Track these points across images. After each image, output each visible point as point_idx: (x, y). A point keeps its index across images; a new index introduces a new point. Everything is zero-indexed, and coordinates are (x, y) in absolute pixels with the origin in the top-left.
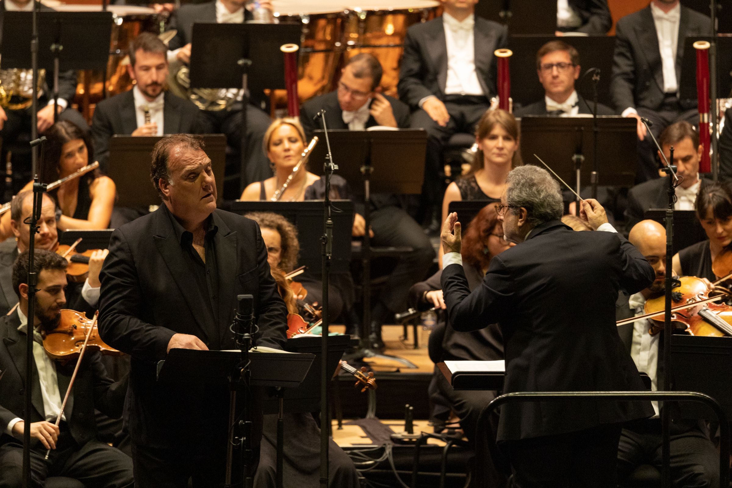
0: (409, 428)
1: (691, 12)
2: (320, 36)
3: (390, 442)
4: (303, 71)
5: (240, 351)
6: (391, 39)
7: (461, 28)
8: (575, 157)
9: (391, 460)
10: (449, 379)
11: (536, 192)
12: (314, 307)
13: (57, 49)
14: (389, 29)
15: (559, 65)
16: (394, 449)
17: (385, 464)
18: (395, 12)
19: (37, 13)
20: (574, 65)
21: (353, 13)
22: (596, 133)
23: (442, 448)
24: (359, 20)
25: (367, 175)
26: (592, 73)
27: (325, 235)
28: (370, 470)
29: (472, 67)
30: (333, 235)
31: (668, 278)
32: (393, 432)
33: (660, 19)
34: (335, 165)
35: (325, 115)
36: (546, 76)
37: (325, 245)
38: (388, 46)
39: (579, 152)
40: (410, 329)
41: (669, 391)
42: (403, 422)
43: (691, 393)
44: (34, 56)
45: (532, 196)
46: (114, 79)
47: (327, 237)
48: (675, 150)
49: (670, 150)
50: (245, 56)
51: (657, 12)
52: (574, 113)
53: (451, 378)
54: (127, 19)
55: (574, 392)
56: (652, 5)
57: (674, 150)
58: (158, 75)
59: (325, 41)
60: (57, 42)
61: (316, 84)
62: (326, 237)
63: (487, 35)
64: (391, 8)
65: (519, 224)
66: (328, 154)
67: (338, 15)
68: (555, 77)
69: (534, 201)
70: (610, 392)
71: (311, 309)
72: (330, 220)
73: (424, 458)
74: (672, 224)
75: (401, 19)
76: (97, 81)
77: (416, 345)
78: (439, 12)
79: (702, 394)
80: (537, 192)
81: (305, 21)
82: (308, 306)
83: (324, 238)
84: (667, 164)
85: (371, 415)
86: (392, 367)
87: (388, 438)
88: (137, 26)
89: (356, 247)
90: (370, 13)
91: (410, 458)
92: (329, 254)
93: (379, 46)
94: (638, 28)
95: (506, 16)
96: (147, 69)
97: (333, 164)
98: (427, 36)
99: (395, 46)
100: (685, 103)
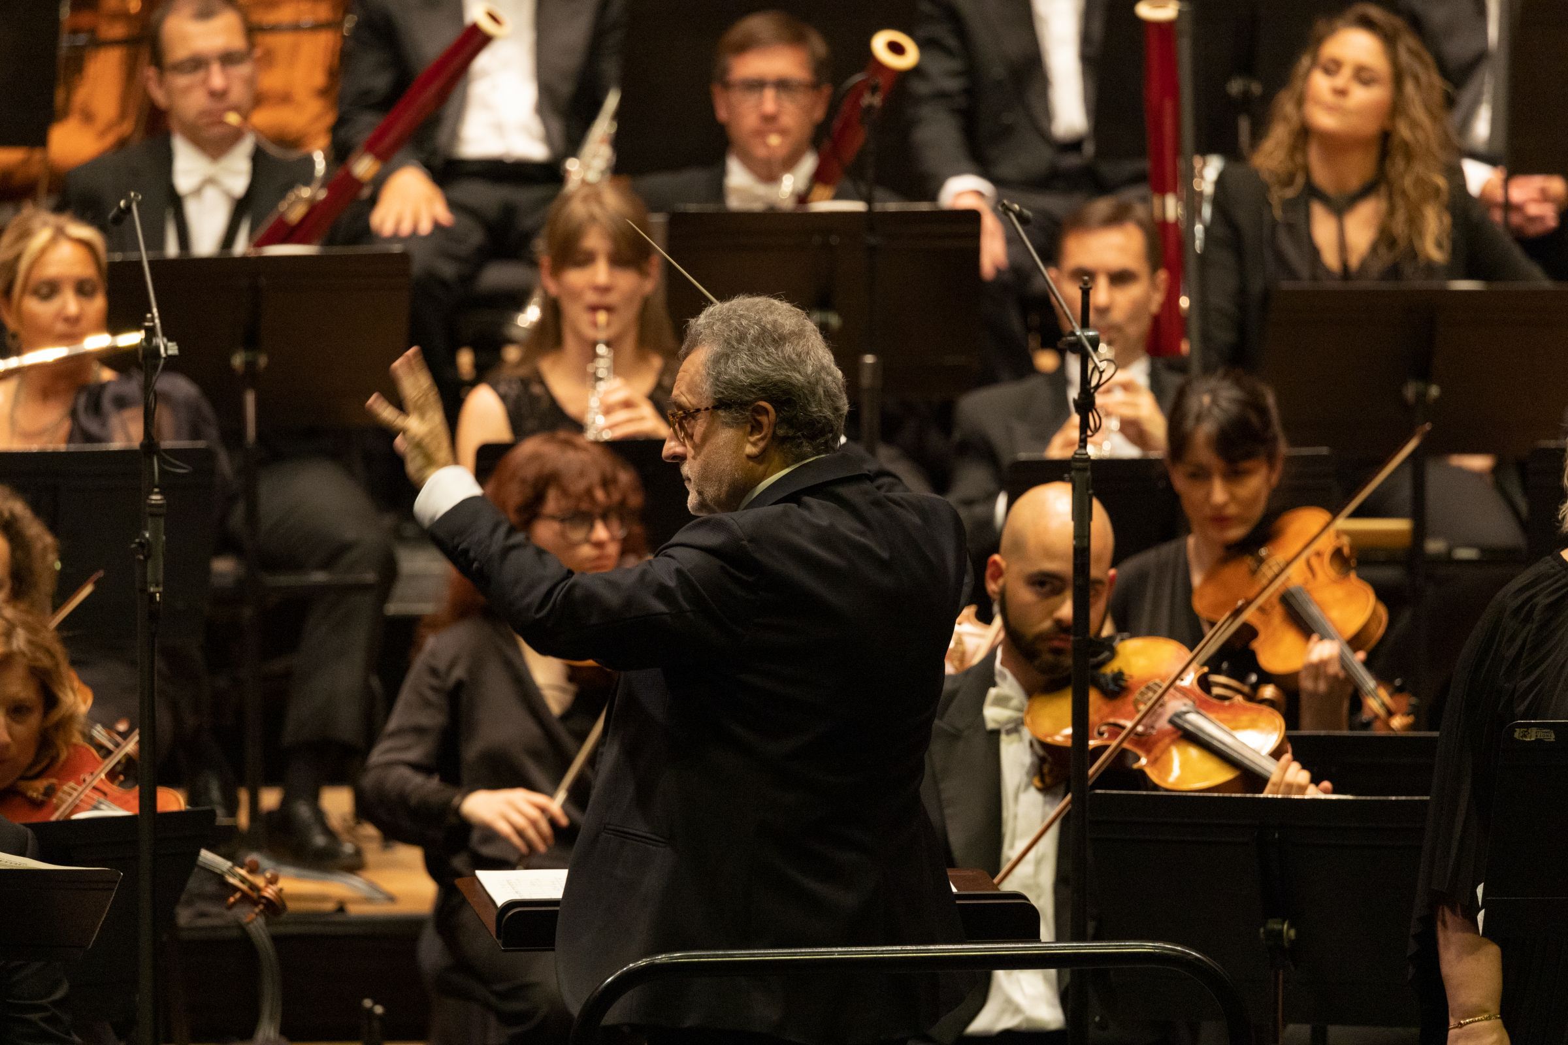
4: (68, 99)
6: (305, 7)
10: (491, 922)
11: (794, 356)
12: (119, 734)
15: (782, 85)
20: (816, 86)
22: (873, 250)
25: (251, 375)
26: (859, 89)
27: (144, 535)
30: (165, 534)
31: (1080, 638)
34: (170, 344)
35: (139, 205)
36: (742, 111)
37: (144, 563)
38: (296, 28)
39: (824, 305)
41: (1084, 940)
45: (787, 366)
47: (150, 540)
48: (1093, 288)
49: (1081, 288)
53: (494, 918)
55: (834, 949)
57: (1091, 288)
59: (125, 15)
61: (102, 134)
62: (147, 540)
65: (750, 449)
66: (151, 312)
69: (795, 381)
70: (932, 947)
71: (111, 740)
72: (157, 493)
74: (1088, 490)
79: (1179, 948)
80: (797, 355)
82: (103, 732)
83: (141, 545)
84: (1073, 327)
85: (267, 1030)
86: (323, 898)
89: (222, 575)
92: (157, 586)
93: (274, 29)
97: (165, 340)
99: (317, 27)
100: (1108, 170)
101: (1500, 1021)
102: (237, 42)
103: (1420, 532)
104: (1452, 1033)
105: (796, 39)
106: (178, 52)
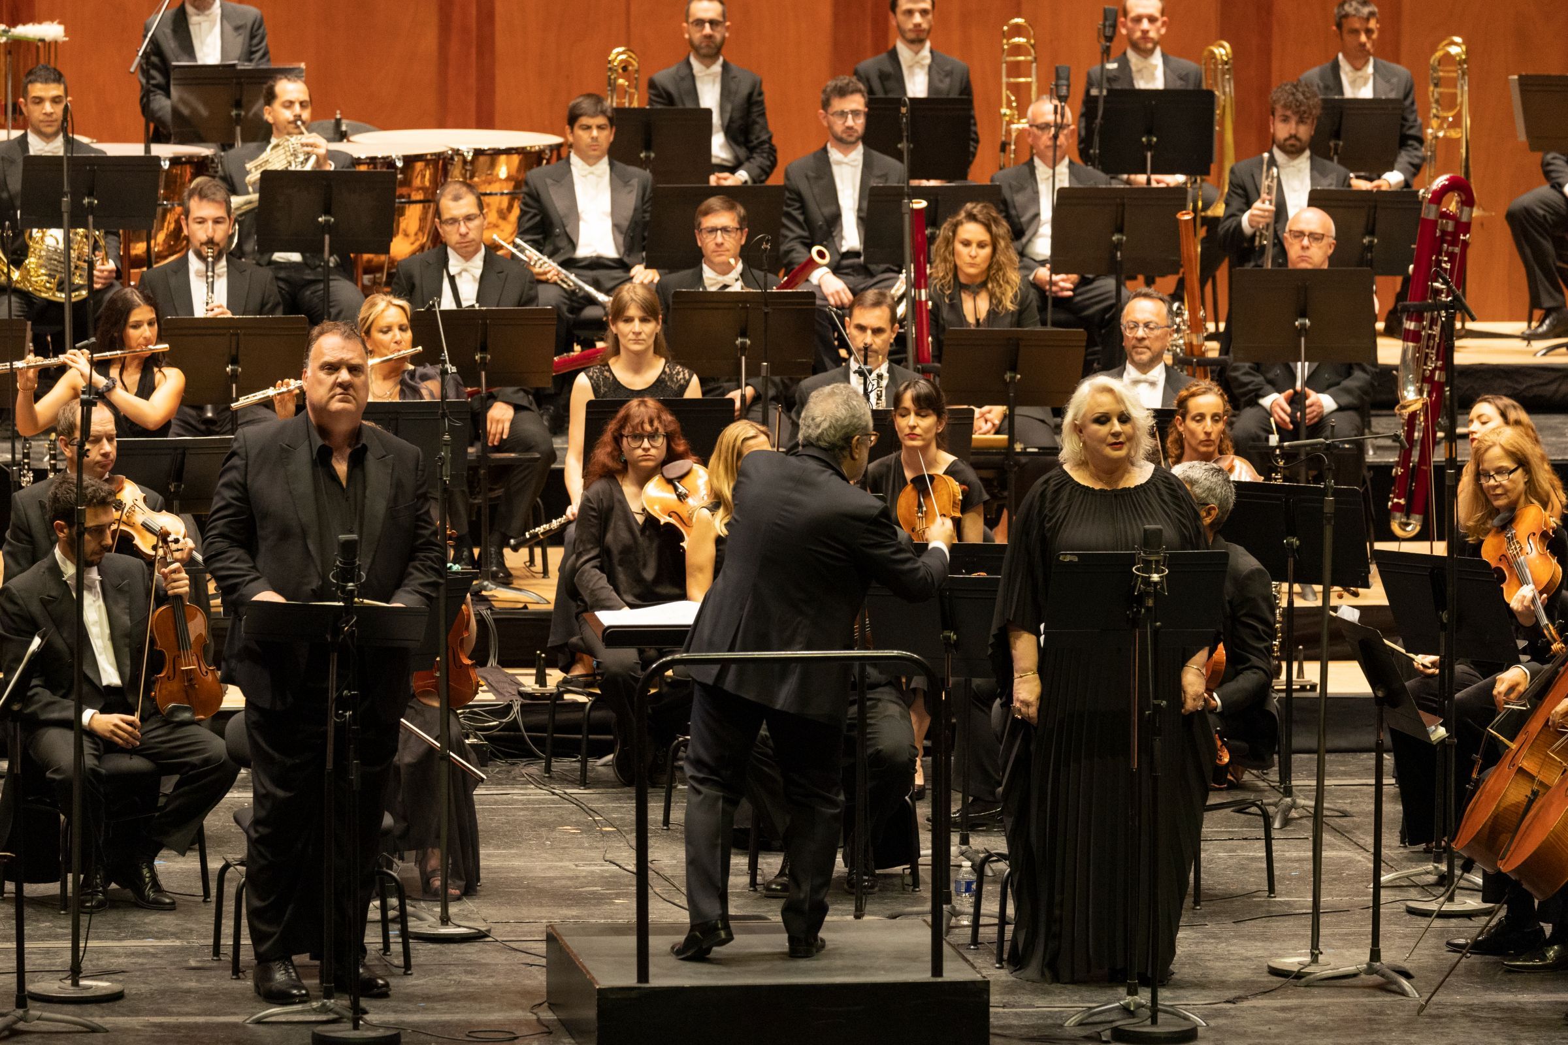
0: (541, 680)
1: (875, 153)
2: (417, 182)
3: (518, 698)
4: (398, 227)
5: (341, 604)
6: (505, 184)
7: (592, 173)
8: (739, 341)
9: (520, 720)
13: (90, 204)
14: (502, 171)
15: (724, 229)
16: (522, 706)
17: (513, 725)
18: (508, 151)
19: (68, 158)
20: (741, 229)
21: (457, 152)
22: (766, 313)
23: (585, 704)
24: (465, 162)
25: (484, 364)
26: (761, 241)
28: (495, 733)
29: (608, 224)
32: (521, 685)
33: (839, 163)
36: (708, 242)
37: (441, 466)
38: (501, 194)
39: (743, 334)
40: (538, 551)
42: (534, 671)
43: (895, 653)
44: (66, 217)
46: (161, 237)
47: (444, 456)
50: (327, 212)
51: (835, 154)
52: (737, 287)
54: (175, 161)
56: (829, 145)
58: (214, 231)
59: (423, 189)
60: (90, 195)
61: (412, 243)
63: (626, 183)
64: (503, 147)
66: (444, 352)
67: (439, 156)
68: (719, 245)
72: (447, 435)
73: (561, 717)
75: (516, 159)
76: (139, 240)
77: (545, 572)
78: (564, 151)
81: (399, 164)
83: (440, 458)
85: (492, 662)
86: (519, 602)
87: (515, 692)
88: (188, 170)
90: (478, 152)
91: (544, 718)
92: (448, 477)
93: (490, 194)
94: (811, 174)
95: (647, 157)
96: (202, 221)
97: (451, 366)
98: (549, 181)
99: (510, 193)
100: (872, 267)
101: (1037, 676)
102: (474, 210)
103: (1012, 441)
104: (1016, 681)
105: (731, 208)
106: (446, 216)
